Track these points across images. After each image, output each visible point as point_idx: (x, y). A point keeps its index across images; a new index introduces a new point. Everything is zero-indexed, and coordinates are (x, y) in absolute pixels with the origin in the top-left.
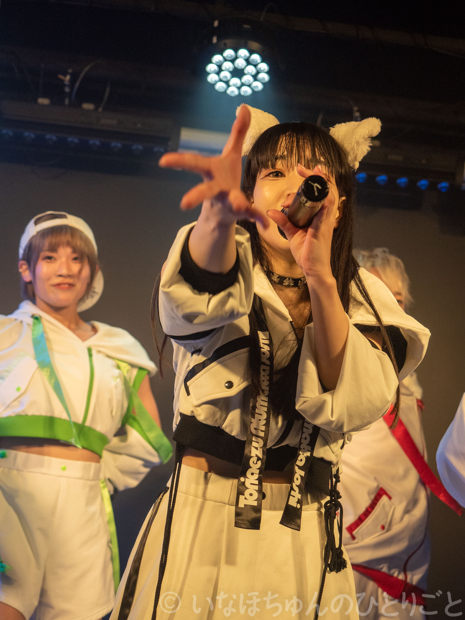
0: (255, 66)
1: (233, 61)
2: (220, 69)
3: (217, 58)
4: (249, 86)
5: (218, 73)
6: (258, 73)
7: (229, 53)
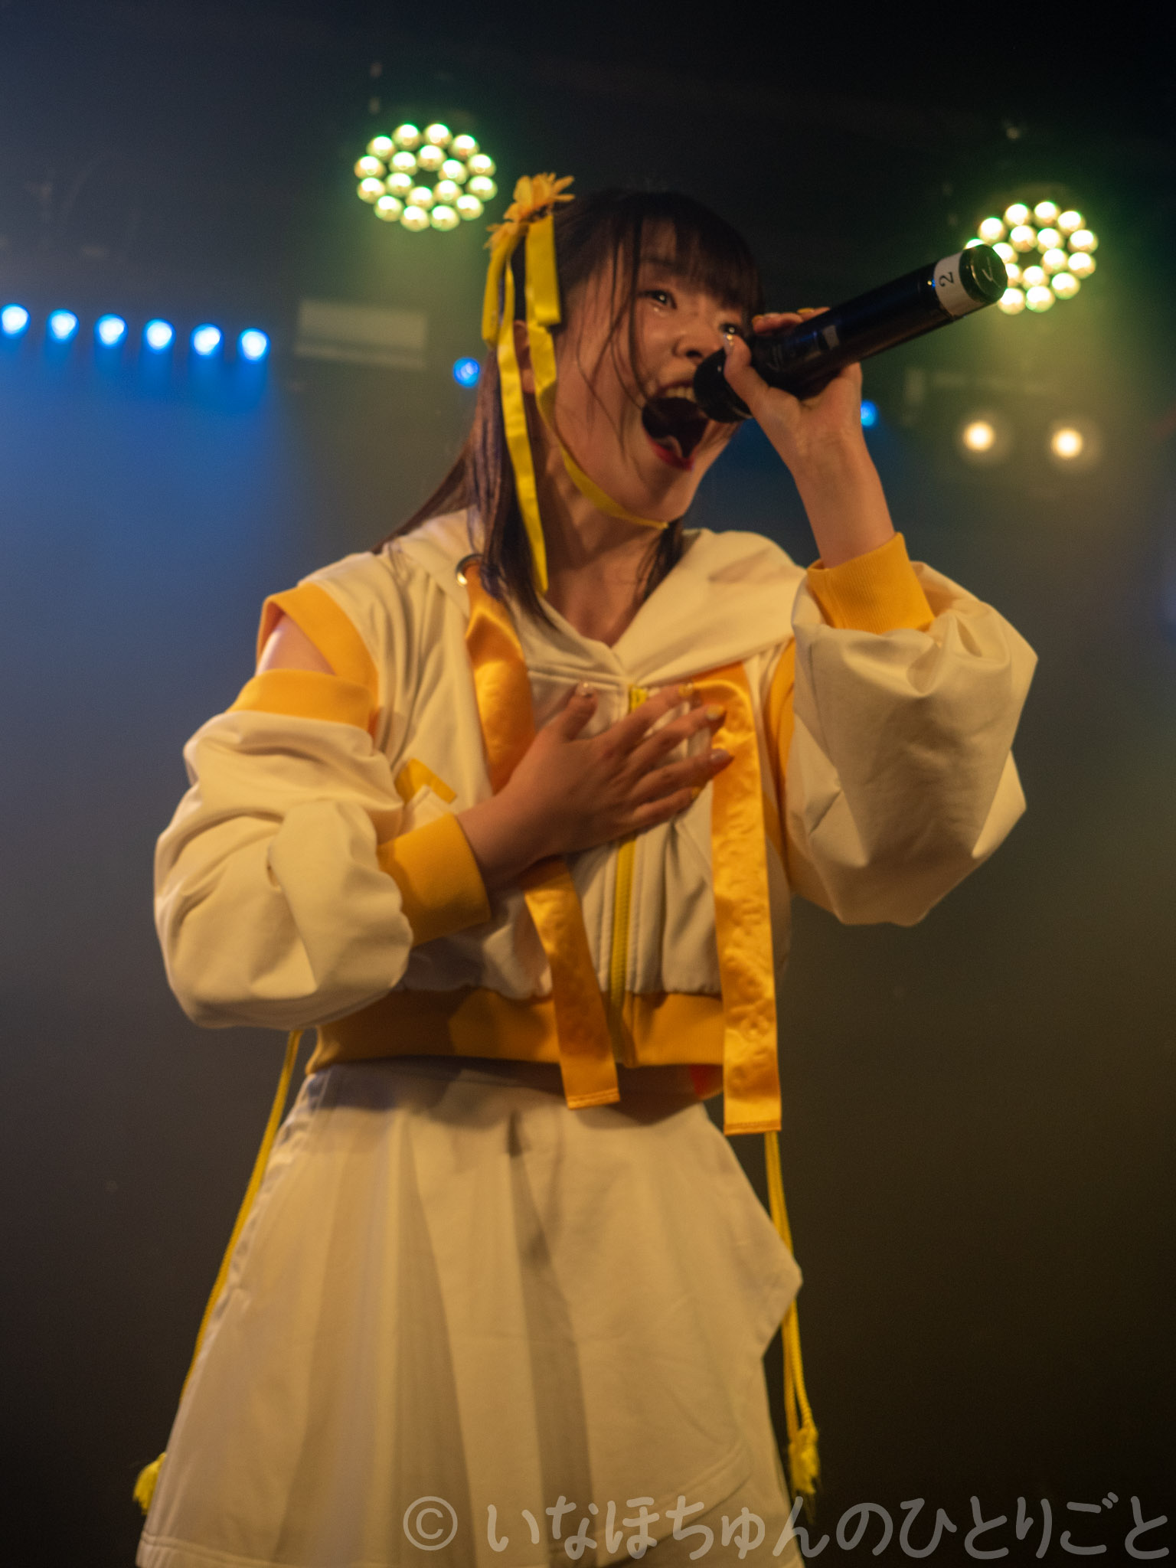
0: (464, 161)
1: (415, 151)
2: (387, 170)
3: (380, 144)
4: (453, 205)
5: (383, 178)
6: (470, 176)
7: (407, 132)
